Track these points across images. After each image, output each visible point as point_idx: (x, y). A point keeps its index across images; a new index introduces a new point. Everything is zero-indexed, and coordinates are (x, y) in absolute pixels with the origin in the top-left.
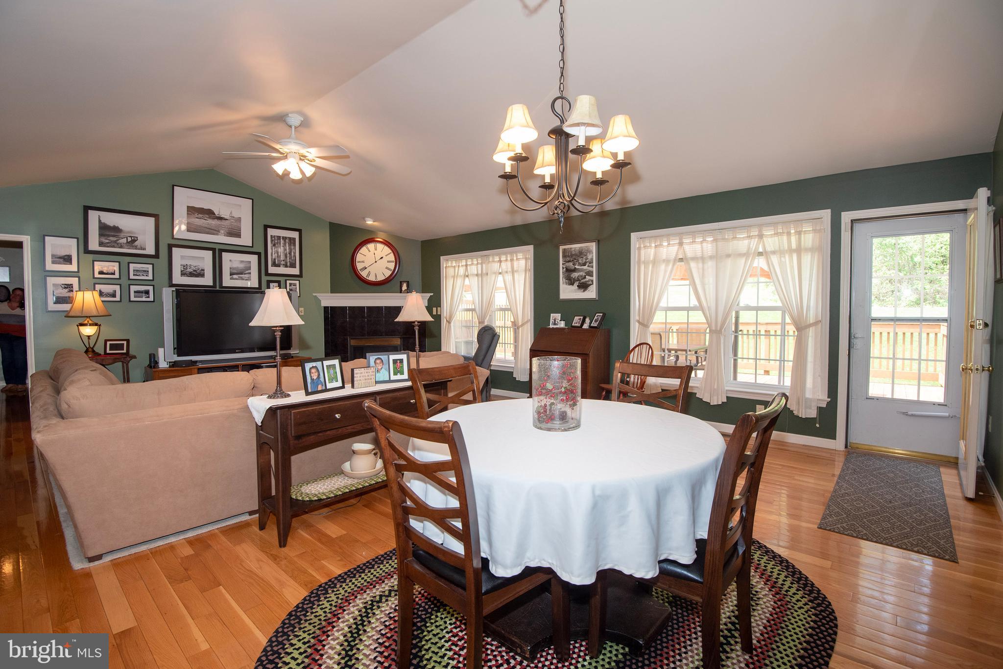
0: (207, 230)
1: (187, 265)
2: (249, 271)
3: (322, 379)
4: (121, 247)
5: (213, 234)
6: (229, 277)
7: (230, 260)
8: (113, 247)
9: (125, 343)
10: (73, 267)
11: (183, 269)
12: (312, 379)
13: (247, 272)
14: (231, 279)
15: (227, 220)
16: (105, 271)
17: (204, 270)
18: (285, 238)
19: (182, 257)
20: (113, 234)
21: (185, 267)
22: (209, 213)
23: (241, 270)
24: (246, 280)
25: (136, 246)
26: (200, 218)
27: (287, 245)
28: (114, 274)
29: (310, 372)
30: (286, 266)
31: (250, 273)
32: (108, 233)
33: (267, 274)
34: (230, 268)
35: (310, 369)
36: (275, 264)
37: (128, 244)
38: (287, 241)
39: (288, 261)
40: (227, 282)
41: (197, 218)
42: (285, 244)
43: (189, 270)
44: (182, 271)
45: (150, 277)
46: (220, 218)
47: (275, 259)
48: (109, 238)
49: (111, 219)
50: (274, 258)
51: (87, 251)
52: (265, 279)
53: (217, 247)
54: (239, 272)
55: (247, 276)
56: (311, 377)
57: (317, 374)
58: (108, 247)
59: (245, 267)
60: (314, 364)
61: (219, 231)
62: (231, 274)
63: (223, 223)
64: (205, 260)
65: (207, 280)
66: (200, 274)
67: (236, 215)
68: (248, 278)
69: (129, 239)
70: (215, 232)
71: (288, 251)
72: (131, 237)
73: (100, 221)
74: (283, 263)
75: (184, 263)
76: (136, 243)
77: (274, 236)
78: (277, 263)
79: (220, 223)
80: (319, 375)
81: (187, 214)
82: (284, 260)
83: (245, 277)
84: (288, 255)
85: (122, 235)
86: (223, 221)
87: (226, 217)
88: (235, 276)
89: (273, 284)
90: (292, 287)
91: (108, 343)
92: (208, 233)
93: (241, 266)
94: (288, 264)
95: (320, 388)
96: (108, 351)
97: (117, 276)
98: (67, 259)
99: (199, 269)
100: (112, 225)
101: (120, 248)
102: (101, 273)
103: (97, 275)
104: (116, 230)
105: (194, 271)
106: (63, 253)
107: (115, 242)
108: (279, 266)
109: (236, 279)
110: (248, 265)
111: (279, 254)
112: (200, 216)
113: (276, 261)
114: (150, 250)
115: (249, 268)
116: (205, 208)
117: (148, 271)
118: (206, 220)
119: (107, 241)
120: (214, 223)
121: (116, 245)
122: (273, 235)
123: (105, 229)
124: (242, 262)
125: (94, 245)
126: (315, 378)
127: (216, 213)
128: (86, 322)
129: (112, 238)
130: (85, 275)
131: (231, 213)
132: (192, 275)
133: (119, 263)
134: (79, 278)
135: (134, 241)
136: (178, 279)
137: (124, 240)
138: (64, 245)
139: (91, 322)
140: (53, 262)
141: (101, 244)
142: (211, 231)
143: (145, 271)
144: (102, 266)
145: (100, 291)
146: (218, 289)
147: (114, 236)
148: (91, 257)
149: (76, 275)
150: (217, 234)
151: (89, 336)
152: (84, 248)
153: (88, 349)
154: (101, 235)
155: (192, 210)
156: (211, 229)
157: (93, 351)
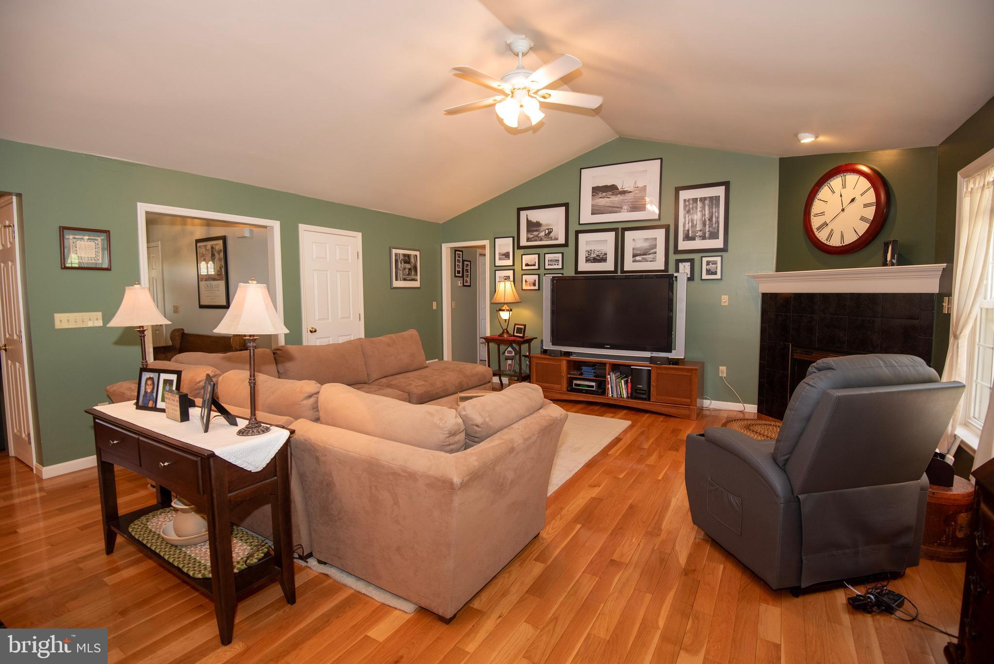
0: (610, 209)
1: (591, 250)
2: (654, 250)
3: (155, 395)
4: (541, 240)
5: (616, 212)
6: (631, 259)
7: (633, 240)
8: (536, 240)
9: (523, 327)
10: (509, 262)
11: (587, 255)
12: (146, 392)
13: (652, 251)
14: (633, 261)
15: (631, 192)
16: (530, 264)
17: (607, 254)
18: (703, 200)
19: (587, 243)
20: (535, 229)
21: (589, 252)
22: (612, 189)
23: (645, 249)
24: (651, 261)
25: (551, 238)
26: (604, 197)
27: (707, 208)
28: (535, 265)
29: (146, 384)
30: (703, 238)
31: (655, 253)
32: (532, 229)
33: (677, 251)
34: (633, 249)
36: (687, 238)
37: (546, 236)
38: (707, 202)
39: (707, 230)
40: (630, 265)
41: (600, 198)
42: (703, 208)
43: (593, 255)
44: (586, 257)
45: (560, 267)
46: (624, 192)
47: (688, 231)
48: (533, 234)
49: (535, 216)
50: (687, 229)
51: (519, 247)
52: (673, 258)
53: (620, 226)
54: (642, 252)
55: (651, 256)
56: (145, 389)
57: (151, 387)
58: (532, 241)
59: (650, 246)
60: (152, 375)
61: (621, 208)
62: (634, 256)
63: (628, 197)
64: (605, 242)
65: (609, 266)
66: (602, 259)
67: (640, 185)
68: (653, 259)
69: (547, 232)
70: (618, 209)
71: (707, 216)
72: (548, 229)
73: (527, 219)
74: (699, 234)
75: (589, 249)
76: (552, 235)
77: (689, 200)
78: (690, 235)
79: (622, 198)
80: (153, 388)
81: (592, 196)
82: (700, 231)
83: (651, 258)
84: (707, 223)
85: (542, 228)
86: (627, 194)
87: (629, 189)
88: (638, 258)
89: (684, 264)
90: (711, 266)
91: (516, 326)
92: (611, 212)
93: (646, 245)
94: (707, 235)
95: (151, 404)
96: (515, 334)
97: (536, 267)
98: (507, 255)
99: (602, 254)
100: (535, 221)
101: (540, 241)
102: (527, 265)
103: (524, 268)
104: (538, 224)
105: (598, 256)
106: (504, 251)
107: (537, 236)
108: (693, 239)
109: (639, 261)
110: (654, 243)
111: (695, 223)
112: (604, 194)
113: (690, 232)
114: (562, 240)
115: (655, 246)
116: (608, 185)
117: (559, 260)
118: (609, 198)
119: (532, 236)
120: (616, 199)
121: (537, 238)
122: (687, 198)
123: (533, 226)
124: (646, 239)
125: (523, 242)
127: (620, 187)
128: (504, 308)
129: (536, 233)
130: (517, 267)
131: (636, 182)
132: (595, 260)
133: (539, 255)
134: (514, 270)
135: (550, 233)
136: (583, 266)
137: (543, 234)
138: (505, 245)
139: (507, 308)
140: (500, 259)
141: (528, 240)
142: (614, 209)
143: (556, 260)
144: (527, 259)
145: (526, 281)
146: (619, 274)
147: (536, 231)
148: (522, 251)
149: (511, 268)
150: (620, 212)
151: (506, 320)
152: (517, 246)
153: (504, 330)
154: (528, 231)
155: (596, 190)
156: (614, 207)
157: (508, 332)
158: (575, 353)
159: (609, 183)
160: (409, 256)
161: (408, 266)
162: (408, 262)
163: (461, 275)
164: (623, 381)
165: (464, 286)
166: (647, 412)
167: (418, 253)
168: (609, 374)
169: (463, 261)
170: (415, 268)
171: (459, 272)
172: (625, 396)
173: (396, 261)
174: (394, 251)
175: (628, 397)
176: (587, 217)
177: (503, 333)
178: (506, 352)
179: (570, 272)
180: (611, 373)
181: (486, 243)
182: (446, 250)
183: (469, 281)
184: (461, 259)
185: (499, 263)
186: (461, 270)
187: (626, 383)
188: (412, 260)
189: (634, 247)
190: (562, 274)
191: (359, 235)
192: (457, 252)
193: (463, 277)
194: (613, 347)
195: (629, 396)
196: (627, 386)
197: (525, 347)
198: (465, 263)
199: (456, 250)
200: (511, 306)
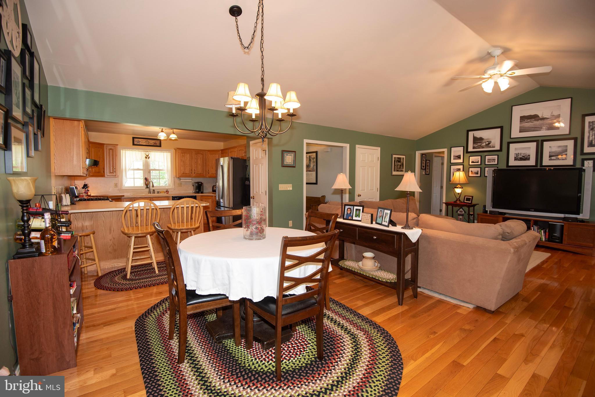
0: (533, 129)
1: (519, 153)
2: (566, 153)
3: (352, 214)
4: (483, 148)
5: (538, 131)
6: (548, 158)
7: (550, 147)
8: (479, 148)
9: (471, 197)
10: (461, 161)
11: (516, 156)
12: (347, 213)
13: (564, 153)
14: (549, 160)
15: (547, 119)
16: (475, 162)
17: (530, 156)
19: (516, 149)
20: (479, 141)
21: (517, 154)
22: (535, 117)
23: (559, 152)
24: (563, 160)
25: (490, 146)
26: (528, 122)
28: (478, 162)
29: (347, 210)
32: (477, 142)
33: (582, 153)
34: (550, 152)
35: (348, 209)
36: (591, 145)
37: (486, 146)
40: (546, 161)
41: (526, 122)
43: (520, 156)
44: (515, 158)
45: (496, 163)
46: (543, 119)
47: (592, 141)
48: (477, 144)
49: (479, 134)
50: (590, 139)
51: (468, 152)
52: (579, 157)
53: (540, 139)
54: (556, 154)
56: (347, 212)
57: (350, 211)
58: (477, 149)
59: (562, 150)
60: (350, 207)
61: (541, 128)
62: (550, 156)
63: (546, 121)
64: (531, 148)
65: (532, 162)
66: (526, 158)
67: (556, 114)
68: (565, 158)
69: (487, 143)
70: (539, 129)
72: (488, 141)
73: (474, 136)
75: (517, 152)
76: (490, 145)
78: (593, 144)
79: (542, 122)
80: (351, 212)
81: (520, 121)
83: (562, 158)
85: (484, 141)
87: (547, 117)
88: (553, 158)
89: (588, 161)
91: (466, 197)
92: (533, 131)
93: (559, 150)
95: (350, 218)
96: (465, 201)
97: (479, 163)
98: (459, 157)
99: (526, 155)
100: (479, 137)
102: (472, 162)
103: (471, 164)
104: (481, 139)
105: (523, 157)
106: (457, 154)
107: (480, 146)
109: (554, 160)
110: (565, 149)
112: (529, 120)
114: (498, 147)
115: (566, 151)
116: (532, 115)
117: (495, 159)
118: (532, 122)
119: (477, 146)
120: (537, 123)
121: (480, 147)
122: (591, 121)
123: (477, 140)
124: (560, 146)
125: (470, 149)
126: (349, 213)
127: (540, 116)
128: (458, 186)
129: (479, 144)
130: (465, 164)
131: (552, 113)
132: (521, 159)
133: (481, 156)
134: (463, 165)
135: (489, 144)
136: (512, 162)
137: (484, 144)
138: (458, 151)
139: (460, 186)
140: (454, 159)
141: (474, 148)
142: (536, 129)
143: (493, 159)
144: (472, 159)
145: (471, 171)
146: (539, 167)
147: (480, 143)
148: (469, 155)
149: (462, 164)
150: (540, 130)
151: (458, 193)
152: (466, 151)
153: (457, 199)
154: (474, 142)
155: (523, 119)
156: (536, 128)
157: (460, 200)
158: (508, 213)
159: (532, 113)
160: (400, 158)
161: (399, 164)
162: (399, 162)
163: (424, 168)
164: (542, 231)
165: (426, 174)
166: (559, 250)
167: (404, 157)
168: (533, 227)
169: (426, 160)
170: (403, 164)
171: (423, 167)
172: (544, 240)
173: (395, 161)
174: (394, 156)
175: (546, 241)
176: (516, 133)
177: (457, 200)
178: (459, 211)
179: (503, 166)
180: (534, 226)
181: (445, 150)
182: (418, 154)
183: (428, 172)
184: (425, 159)
185: (453, 161)
186: (424, 165)
187: (545, 232)
188: (402, 160)
190: (497, 167)
191: (379, 149)
192: (423, 156)
193: (425, 169)
194: (536, 210)
195: (547, 239)
196: (546, 234)
197: (471, 208)
198: (427, 161)
200: (462, 185)
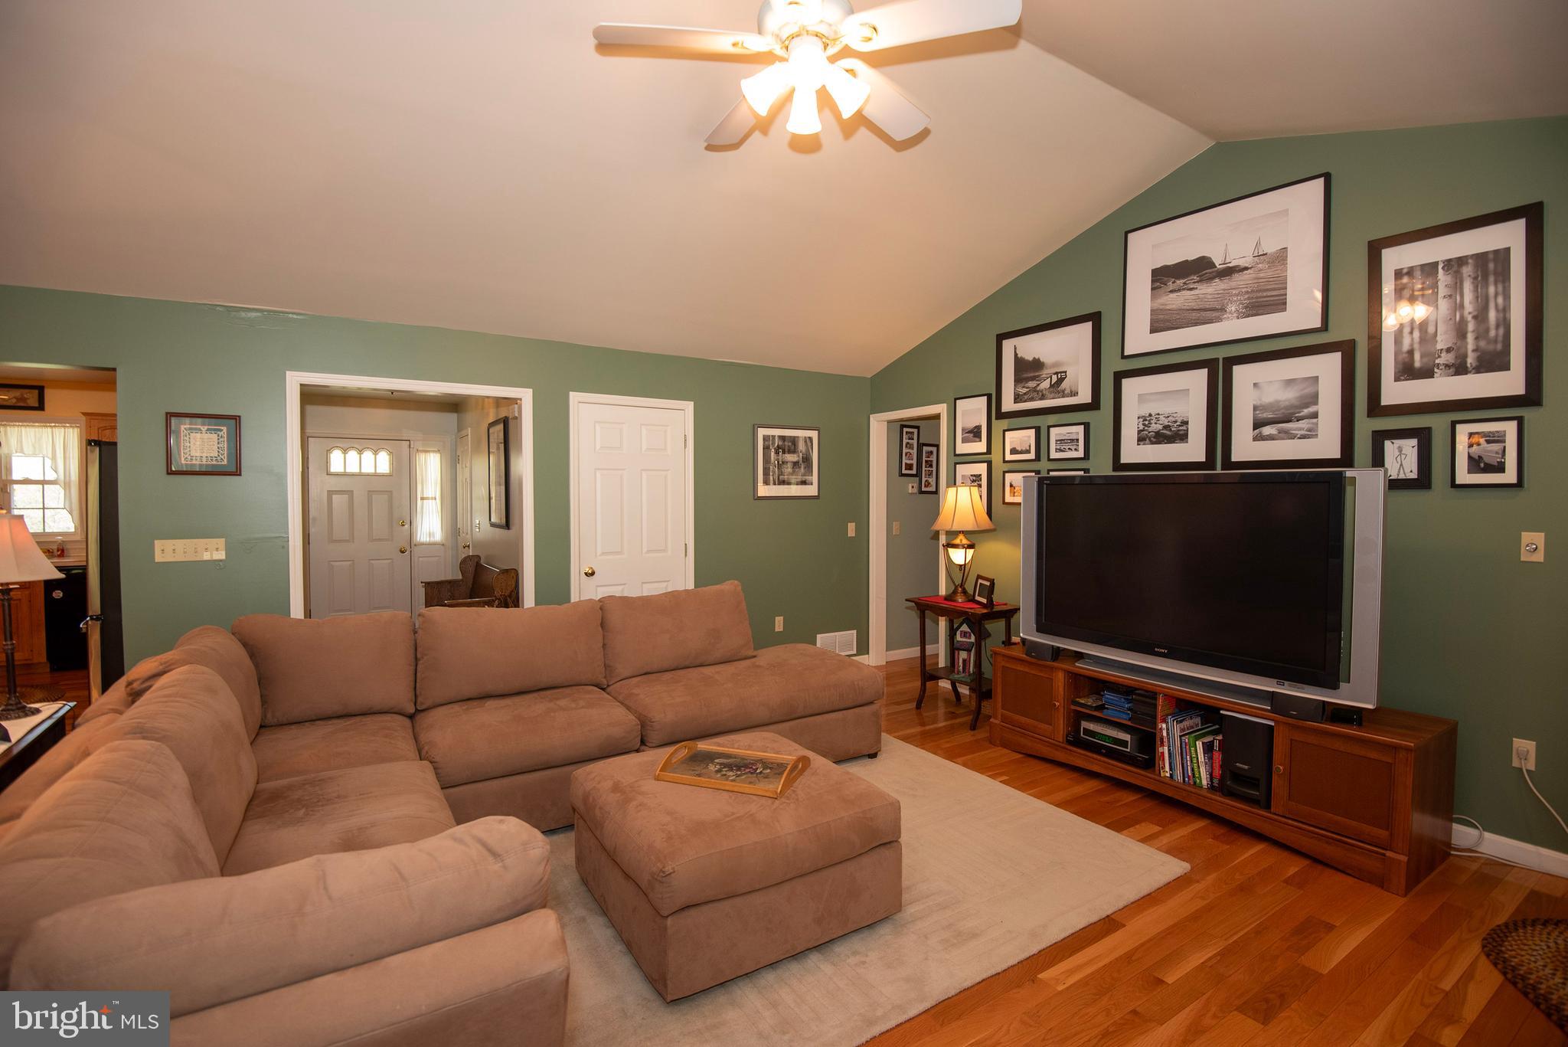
0: (1195, 315)
1: (1150, 415)
2: (1312, 409)
4: (1043, 398)
5: (1210, 321)
6: (1250, 433)
7: (1255, 385)
8: (1032, 399)
9: (991, 584)
10: (980, 447)
11: (1141, 427)
13: (1306, 411)
14: (1255, 439)
15: (1246, 269)
16: (1019, 449)
17: (1187, 422)
18: (1454, 265)
19: (1142, 398)
20: (1032, 375)
21: (1146, 420)
22: (1199, 269)
23: (1286, 408)
24: (1303, 437)
25: (1063, 391)
26: (1179, 290)
27: (1468, 287)
28: (1028, 452)
30: (1459, 368)
31: (1315, 415)
32: (1025, 375)
33: (1375, 408)
34: (1255, 408)
36: (1407, 371)
37: (1052, 389)
38: (1467, 271)
39: (1471, 346)
40: (1245, 447)
41: (1171, 292)
42: (1457, 286)
43: (1155, 427)
44: (1139, 432)
45: (1080, 454)
46: (1229, 272)
47: (1411, 352)
48: (1026, 385)
49: (1032, 347)
50: (1406, 347)
51: (1001, 415)
52: (1365, 427)
53: (1221, 354)
54: (1279, 415)
55: (1303, 424)
58: (1025, 401)
59: (1301, 397)
61: (1223, 310)
62: (1258, 425)
63: (1238, 280)
64: (1191, 395)
65: (1193, 450)
66: (1176, 434)
67: (1270, 247)
68: (1309, 430)
69: (1055, 379)
70: (1215, 314)
71: (1469, 307)
72: (1057, 373)
73: (1016, 355)
74: (1445, 358)
75: (1145, 412)
76: (1064, 385)
77: (1410, 272)
78: (1417, 364)
79: (1227, 286)
81: (1152, 289)
82: (1448, 350)
83: (1300, 429)
84: (1471, 327)
85: (1045, 373)
86: (1236, 276)
87: (1242, 263)
88: (1267, 430)
89: (1398, 442)
90: (1485, 448)
91: (979, 581)
92: (1196, 323)
93: (1288, 396)
94: (1471, 360)
96: (977, 598)
97: (1032, 456)
98: (975, 433)
99: (1176, 422)
100: (1031, 359)
101: (1041, 399)
102: (1014, 451)
104: (1037, 365)
105: (1166, 427)
106: (971, 425)
107: (1035, 390)
108: (1427, 373)
109: (1271, 438)
110: (1309, 390)
111: (1431, 329)
112: (1180, 282)
113: (1417, 356)
114: (1085, 396)
115: (1314, 399)
116: (1190, 258)
117: (1078, 440)
118: (1192, 289)
119: (1025, 390)
120: (1208, 291)
121: (1035, 394)
122: (1406, 264)
123: (1028, 369)
124: (1290, 382)
125: (1008, 404)
127: (1218, 262)
128: (957, 541)
129: (1032, 384)
130: (996, 457)
131: (1258, 244)
132: (1160, 438)
133: (1038, 430)
134: (990, 464)
135: (1060, 381)
136: (1133, 452)
137: (1045, 385)
138: (973, 411)
139: (965, 542)
140: (964, 441)
141: (1018, 398)
142: (1203, 314)
143: (1072, 440)
144: (1015, 438)
145: (1011, 486)
146: (1219, 471)
147: (1033, 379)
148: (1004, 423)
149: (985, 458)
150: (1218, 320)
151: (961, 566)
152: (995, 411)
153: (956, 587)
154: (1019, 380)
155: (1162, 276)
156: (1205, 310)
157: (964, 592)
159: (1192, 256)
160: (794, 440)
161: (791, 458)
162: (793, 450)
163: (914, 472)
164: (1199, 744)
165: (921, 492)
166: (1259, 837)
167: (814, 434)
168: (1164, 721)
169: (920, 446)
170: (807, 460)
171: (909, 467)
172: (1205, 782)
173: (766, 448)
174: (762, 432)
175: (1212, 787)
176: (1140, 339)
177: (955, 592)
178: (958, 633)
179: (1101, 467)
180: (1170, 719)
181: (941, 409)
182: (878, 428)
183: (933, 483)
184: (915, 442)
185: (962, 448)
186: (914, 462)
187: (1208, 748)
188: (801, 446)
189: (1258, 403)
190: (1086, 471)
191: (689, 406)
192: (905, 430)
193: (918, 475)
194: (1173, 654)
195: (1216, 781)
196: (1211, 758)
197: (996, 627)
198: (925, 449)
199: (903, 425)
200: (973, 539)
